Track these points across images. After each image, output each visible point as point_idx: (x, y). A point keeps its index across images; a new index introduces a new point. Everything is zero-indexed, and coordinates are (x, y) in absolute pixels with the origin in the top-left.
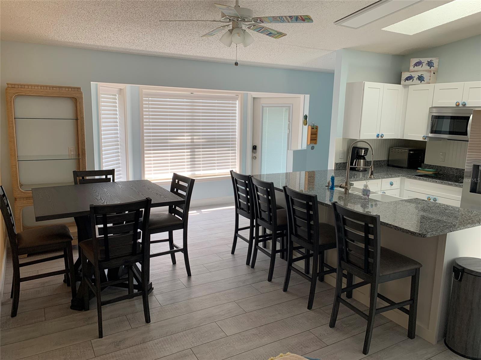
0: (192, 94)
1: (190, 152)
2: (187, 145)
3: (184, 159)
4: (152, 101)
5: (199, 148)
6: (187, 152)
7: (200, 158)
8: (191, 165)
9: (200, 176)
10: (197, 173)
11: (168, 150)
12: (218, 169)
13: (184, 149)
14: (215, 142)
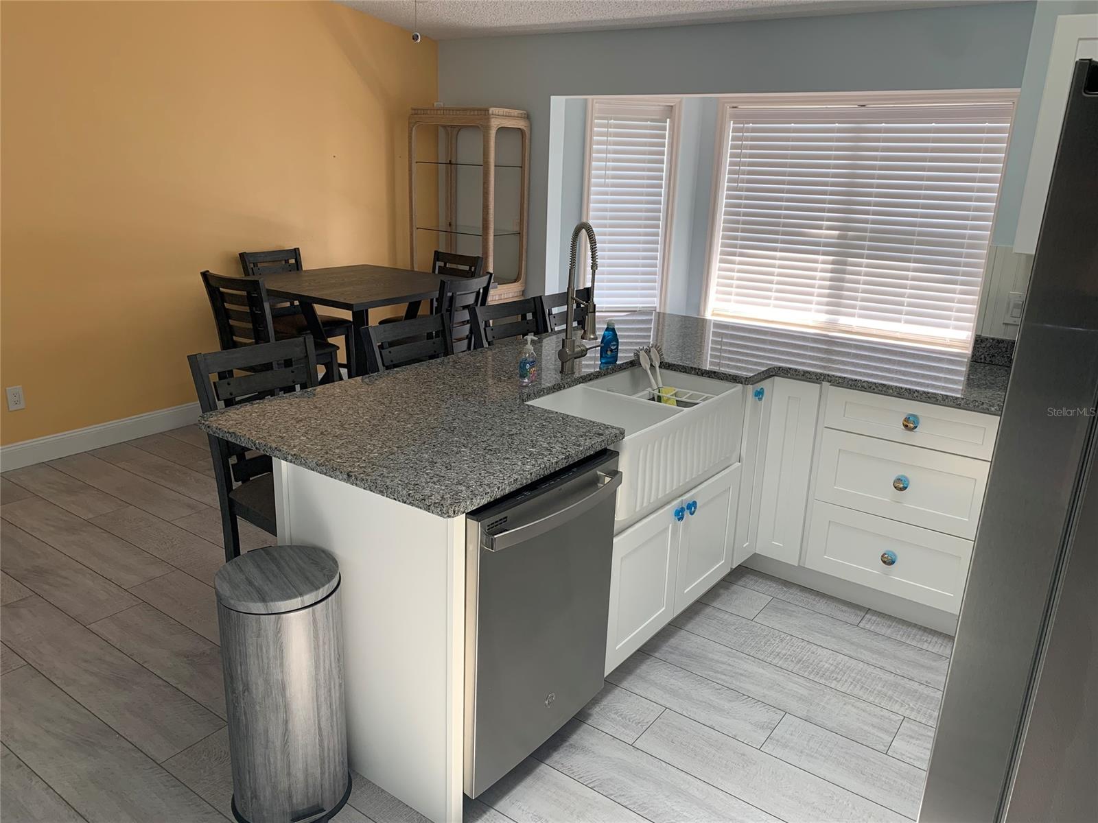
0: (863, 108)
1: (833, 263)
2: (826, 245)
3: (813, 278)
4: (754, 130)
5: (861, 256)
6: (824, 262)
7: (857, 282)
8: (829, 296)
9: (850, 329)
10: (843, 320)
11: (775, 249)
12: (907, 322)
13: (817, 253)
14: (911, 242)
